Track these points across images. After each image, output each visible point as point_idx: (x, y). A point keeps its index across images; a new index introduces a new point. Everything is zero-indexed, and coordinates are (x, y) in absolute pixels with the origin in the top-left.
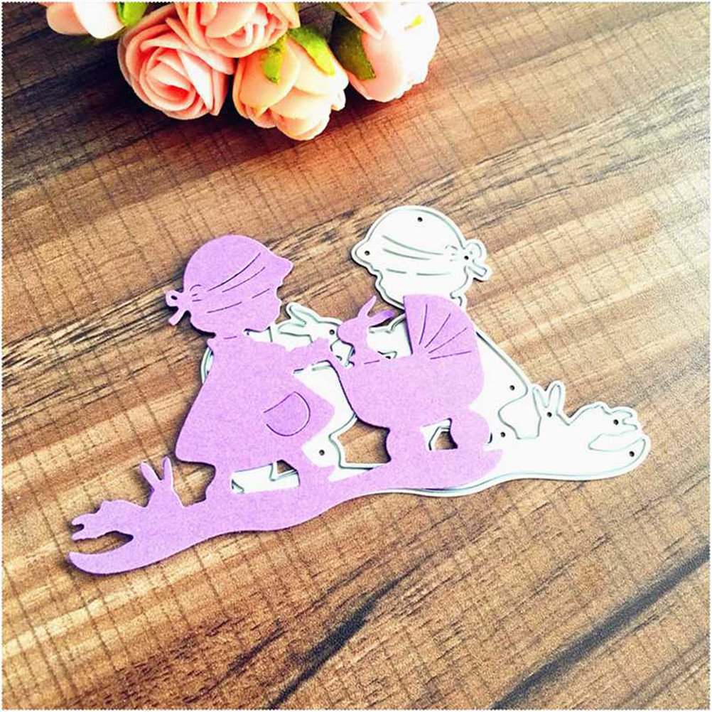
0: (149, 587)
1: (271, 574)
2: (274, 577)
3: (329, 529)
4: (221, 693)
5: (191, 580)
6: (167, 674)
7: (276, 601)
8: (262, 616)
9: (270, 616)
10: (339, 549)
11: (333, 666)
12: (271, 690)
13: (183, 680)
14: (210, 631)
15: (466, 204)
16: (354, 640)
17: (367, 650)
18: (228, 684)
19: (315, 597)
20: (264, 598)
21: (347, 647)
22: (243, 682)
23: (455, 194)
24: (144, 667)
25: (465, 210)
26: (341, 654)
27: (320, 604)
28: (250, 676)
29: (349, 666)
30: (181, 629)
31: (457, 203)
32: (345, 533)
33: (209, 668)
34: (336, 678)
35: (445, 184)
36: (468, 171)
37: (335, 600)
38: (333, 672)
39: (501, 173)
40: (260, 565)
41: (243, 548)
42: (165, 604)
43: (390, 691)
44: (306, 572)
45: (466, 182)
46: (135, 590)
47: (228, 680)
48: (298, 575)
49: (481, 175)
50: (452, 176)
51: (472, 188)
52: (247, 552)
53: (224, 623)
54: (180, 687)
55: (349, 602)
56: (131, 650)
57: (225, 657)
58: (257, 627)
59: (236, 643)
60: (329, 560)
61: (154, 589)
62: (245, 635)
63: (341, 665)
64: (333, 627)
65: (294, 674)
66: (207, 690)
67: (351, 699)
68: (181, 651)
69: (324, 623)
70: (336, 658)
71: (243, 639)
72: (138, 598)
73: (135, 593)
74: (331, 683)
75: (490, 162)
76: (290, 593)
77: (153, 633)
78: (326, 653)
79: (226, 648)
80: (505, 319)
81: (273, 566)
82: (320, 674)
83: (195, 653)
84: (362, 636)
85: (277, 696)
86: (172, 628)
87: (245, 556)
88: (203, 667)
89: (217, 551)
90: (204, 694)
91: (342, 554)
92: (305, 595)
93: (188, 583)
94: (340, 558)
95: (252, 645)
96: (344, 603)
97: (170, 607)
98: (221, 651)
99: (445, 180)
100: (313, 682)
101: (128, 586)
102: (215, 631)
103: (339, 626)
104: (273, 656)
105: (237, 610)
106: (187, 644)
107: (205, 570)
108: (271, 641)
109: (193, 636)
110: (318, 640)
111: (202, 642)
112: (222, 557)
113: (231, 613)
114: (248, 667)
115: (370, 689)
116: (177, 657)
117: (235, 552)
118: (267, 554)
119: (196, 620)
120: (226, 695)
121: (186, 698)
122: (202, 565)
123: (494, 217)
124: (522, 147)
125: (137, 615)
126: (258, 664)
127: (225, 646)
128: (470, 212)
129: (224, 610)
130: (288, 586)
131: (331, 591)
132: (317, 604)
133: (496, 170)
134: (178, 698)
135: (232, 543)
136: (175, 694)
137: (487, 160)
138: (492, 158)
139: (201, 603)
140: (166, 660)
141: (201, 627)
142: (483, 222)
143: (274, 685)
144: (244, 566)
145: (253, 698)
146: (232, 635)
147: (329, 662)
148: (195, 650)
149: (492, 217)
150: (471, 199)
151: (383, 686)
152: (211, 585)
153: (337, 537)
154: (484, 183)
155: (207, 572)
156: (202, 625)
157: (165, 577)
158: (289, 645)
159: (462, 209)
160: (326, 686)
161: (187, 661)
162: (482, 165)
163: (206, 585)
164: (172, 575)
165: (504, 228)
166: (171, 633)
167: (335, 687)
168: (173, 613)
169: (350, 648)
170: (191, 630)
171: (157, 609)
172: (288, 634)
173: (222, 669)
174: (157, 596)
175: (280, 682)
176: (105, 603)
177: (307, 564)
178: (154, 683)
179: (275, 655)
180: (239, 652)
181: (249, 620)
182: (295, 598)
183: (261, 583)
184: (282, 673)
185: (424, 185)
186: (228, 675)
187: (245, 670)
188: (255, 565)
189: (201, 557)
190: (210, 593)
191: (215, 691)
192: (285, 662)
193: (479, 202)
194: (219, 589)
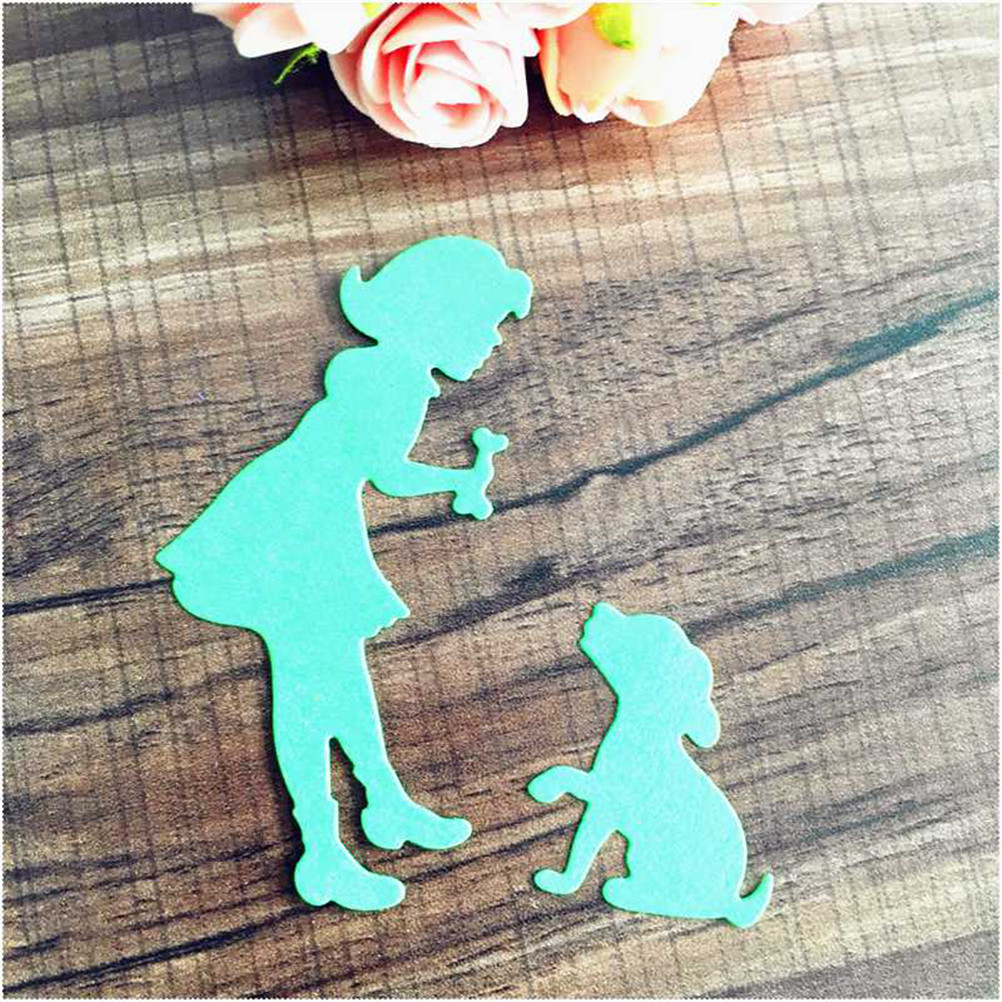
0: (654, 192)
1: (824, 228)
2: (826, 234)
3: (921, 194)
4: (718, 358)
5: (712, 201)
6: (650, 308)
7: (821, 265)
8: (797, 278)
9: (808, 281)
10: (929, 226)
11: (878, 373)
12: (784, 375)
13: (671, 323)
14: (721, 274)
16: (917, 349)
17: (931, 368)
18: (728, 348)
19: (878, 278)
20: (806, 256)
21: (903, 356)
22: (750, 352)
24: (624, 290)
26: (894, 362)
27: (882, 288)
28: (761, 348)
29: (900, 380)
30: (683, 260)
32: (942, 206)
33: (709, 320)
34: (879, 391)
37: (906, 289)
38: (876, 381)
40: (813, 210)
41: (794, 182)
42: (670, 220)
43: (948, 432)
44: (874, 241)
46: (635, 189)
47: (730, 344)
48: (861, 242)
52: (798, 189)
53: (742, 271)
54: (664, 331)
55: (923, 300)
56: (611, 263)
57: (732, 314)
58: (785, 290)
59: (751, 300)
60: (911, 235)
61: (660, 196)
62: (767, 294)
63: (889, 375)
64: (891, 325)
65: (823, 366)
66: (699, 347)
67: (891, 423)
68: (677, 286)
69: (880, 315)
70: (884, 365)
71: (764, 299)
72: (635, 200)
73: (634, 193)
74: (868, 393)
76: (843, 262)
77: (646, 251)
78: (872, 353)
79: (737, 302)
81: (829, 219)
82: (857, 377)
83: (691, 295)
84: (929, 349)
85: (791, 384)
86: (673, 254)
87: (794, 193)
88: (701, 317)
89: (758, 175)
90: (694, 351)
91: (932, 234)
92: (863, 271)
93: (708, 202)
94: (927, 238)
95: (775, 310)
96: (916, 299)
97: (675, 226)
98: (730, 303)
100: (844, 383)
101: (627, 181)
102: (730, 276)
103: (900, 325)
104: (798, 333)
105: (764, 259)
106: (686, 281)
107: (734, 193)
108: (802, 313)
109: (698, 273)
110: (865, 334)
111: (709, 284)
112: (762, 184)
113: (756, 261)
114: (760, 336)
115: (922, 419)
116: (670, 293)
117: (782, 183)
118: (825, 200)
119: (706, 253)
120: (723, 362)
121: (669, 347)
122: (732, 186)
125: (629, 221)
126: (776, 338)
129: (747, 254)
130: (843, 252)
131: (903, 275)
132: (878, 288)
134: (659, 343)
135: (780, 171)
136: (655, 337)
139: (719, 234)
140: (654, 292)
141: (710, 265)
143: (791, 370)
144: (790, 205)
145: (758, 376)
146: (749, 288)
147: (874, 367)
148: (696, 291)
151: (941, 420)
152: (737, 216)
153: (930, 209)
155: (737, 197)
156: (713, 263)
157: (677, 186)
158: (824, 327)
160: (862, 394)
161: (682, 301)
163: (730, 214)
164: (689, 186)
166: (669, 259)
167: (873, 400)
168: (678, 235)
169: (908, 358)
170: (696, 263)
171: (658, 223)
172: (827, 313)
173: (724, 327)
174: (663, 207)
175: (800, 369)
176: (591, 193)
177: (878, 231)
178: (631, 314)
179: (803, 332)
180: (755, 313)
181: (779, 278)
182: (850, 270)
183: (808, 235)
184: (805, 360)
186: (732, 337)
187: (755, 340)
188: (804, 210)
189: (733, 175)
190: (734, 225)
191: (710, 352)
192: (813, 346)
194: (746, 224)
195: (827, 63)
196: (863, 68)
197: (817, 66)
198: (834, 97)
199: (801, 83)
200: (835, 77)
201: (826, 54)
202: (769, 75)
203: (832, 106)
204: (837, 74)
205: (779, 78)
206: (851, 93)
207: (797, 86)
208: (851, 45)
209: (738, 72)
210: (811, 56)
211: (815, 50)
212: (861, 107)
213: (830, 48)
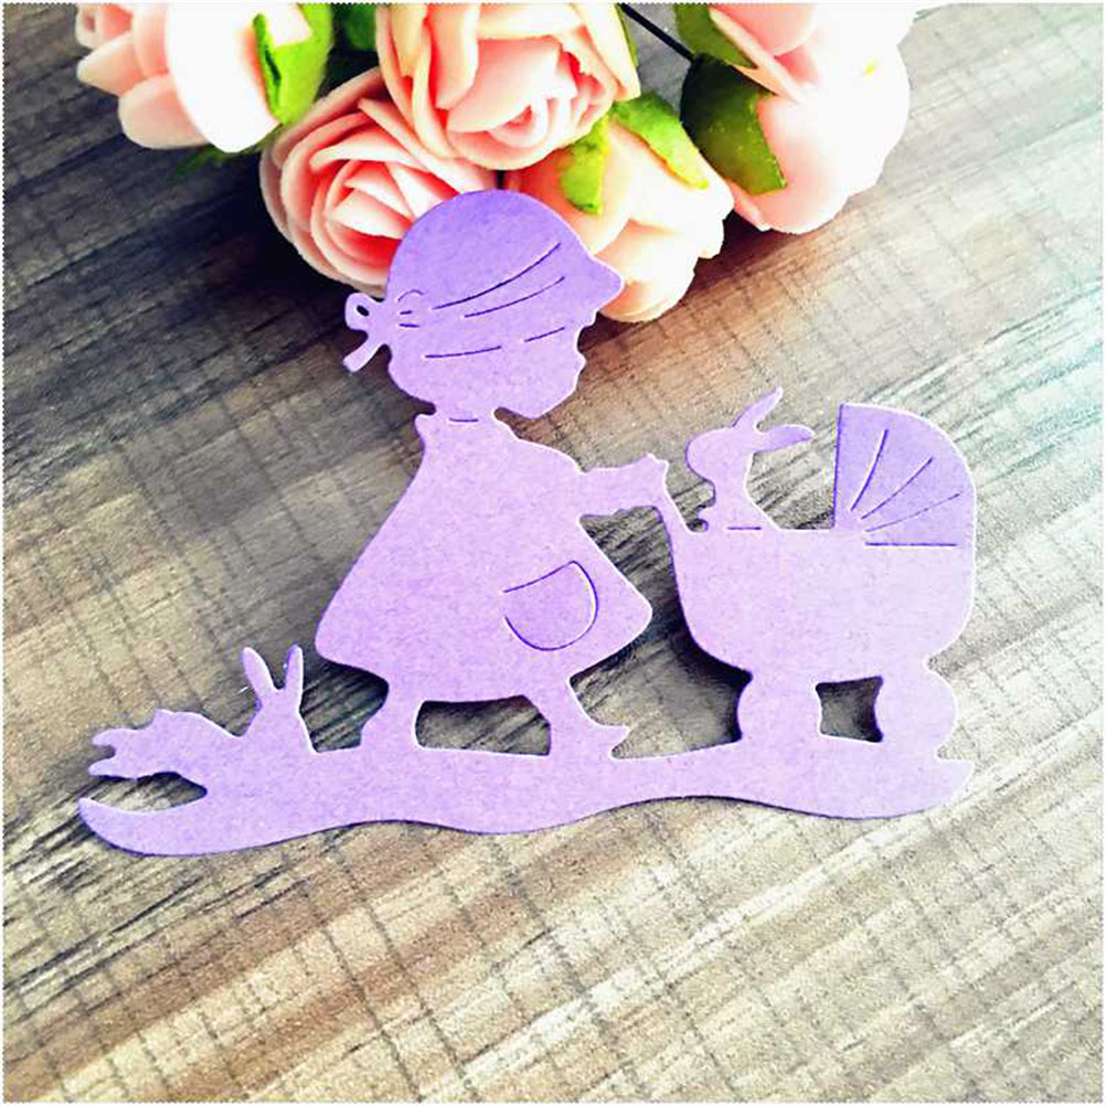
25: (977, 437)
36: (972, 356)
45: (971, 380)
49: (1000, 362)
50: (941, 370)
75: (1014, 335)
99: (927, 379)
123: (1038, 448)
124: (1073, 301)
137: (1007, 331)
138: (1015, 327)
142: (1016, 459)
150: (986, 414)
154: (1007, 380)
159: (970, 435)
162: (999, 343)
193: (1003, 417)
195: (585, 1016)
205: (527, 1067)
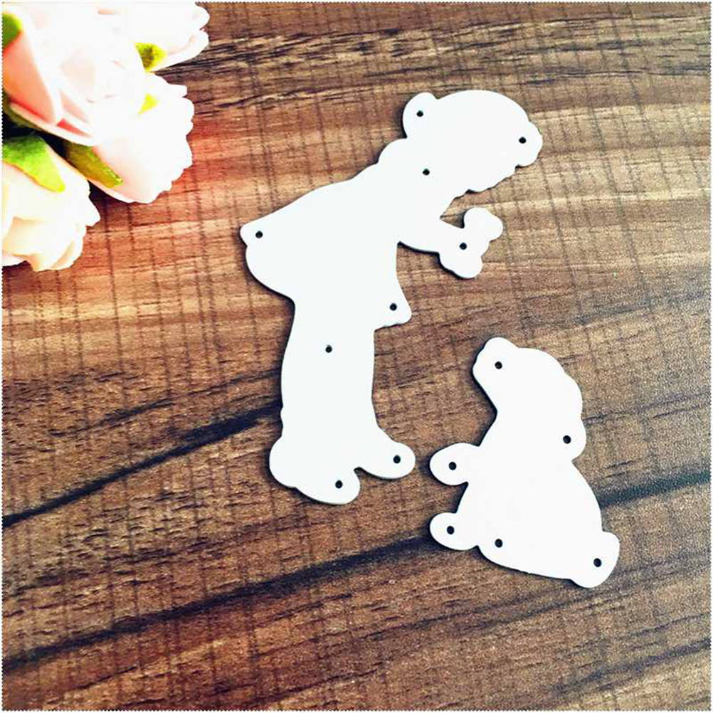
0: (58, 316)
1: (181, 345)
2: (181, 349)
3: (254, 323)
4: (88, 438)
5: (100, 323)
6: (42, 401)
7: (175, 372)
8: (155, 380)
9: (164, 383)
10: (257, 346)
11: (209, 453)
12: (137, 453)
13: (57, 412)
14: (100, 377)
15: (520, 57)
16: (239, 436)
17: (249, 451)
18: (98, 431)
19: (215, 382)
20: (164, 364)
21: (228, 441)
22: (114, 436)
23: (512, 44)
24: (24, 387)
26: (222, 445)
27: (218, 390)
28: (123, 432)
29: (225, 459)
30: (73, 364)
31: (511, 53)
32: (268, 332)
33: (86, 410)
34: (207, 467)
35: (505, 31)
37: (236, 391)
38: (206, 459)
39: (571, 37)
40: (173, 333)
41: (163, 312)
42: (67, 336)
43: (257, 499)
44: (216, 355)
46: (44, 313)
47: (99, 428)
48: (206, 356)
51: (533, 43)
52: (164, 317)
53: (116, 374)
54: (51, 418)
55: (248, 399)
56: (18, 366)
57: (104, 406)
58: (146, 389)
59: (120, 396)
60: (244, 352)
61: (62, 319)
62: (132, 392)
63: (216, 455)
64: (222, 417)
65: (167, 447)
66: (75, 430)
67: (213, 491)
68: (65, 385)
69: (215, 410)
70: (214, 447)
71: (129, 395)
72: (43, 321)
73: (43, 316)
74: (199, 468)
76: (192, 370)
77: (45, 358)
78: (206, 438)
79: (109, 398)
80: (518, 180)
81: (185, 338)
82: (192, 456)
83: (76, 391)
84: (249, 436)
85: (141, 460)
86: (65, 360)
87: (161, 319)
88: (80, 408)
89: (136, 306)
90: (71, 433)
91: (259, 351)
92: (205, 377)
93: (97, 325)
94: (255, 354)
95: (136, 404)
96: (243, 398)
97: (70, 340)
98: (103, 398)
100: (182, 460)
101: (38, 307)
102: (105, 378)
103: (228, 417)
104: (152, 422)
105: (133, 366)
106: (73, 381)
107: (117, 318)
108: (156, 407)
109: (83, 376)
110: (202, 424)
111: (89, 383)
112: (138, 312)
113: (127, 367)
114: (123, 423)
115: (236, 490)
116: (59, 389)
117: (154, 312)
118: (183, 326)
119: (91, 361)
120: (92, 442)
121: (52, 430)
122: (116, 313)
125: (37, 337)
126: (135, 424)
127: (110, 395)
128: (522, 66)
129: (121, 362)
130: (193, 362)
131: (235, 381)
132: (215, 390)
133: (566, 33)
134: (45, 427)
135: (153, 303)
136: (43, 422)
139: (102, 347)
140: (47, 388)
141: (92, 370)
143: (143, 449)
144: (157, 329)
145: (117, 454)
146: (119, 388)
147: (206, 449)
148: (79, 388)
149: (544, 77)
151: (252, 490)
152: (117, 334)
153: (260, 333)
155: (120, 320)
156: (95, 368)
157: (76, 312)
158: (171, 418)
160: (194, 469)
161: (67, 396)
163: (112, 334)
164: (84, 312)
165: (553, 92)
166: (62, 365)
167: (202, 474)
168: (71, 347)
169: (232, 443)
170: (82, 369)
171: (58, 338)
172: (175, 408)
173: (98, 415)
174: (63, 327)
175: (150, 449)
176: (11, 315)
177: (220, 348)
178: (27, 405)
179: (155, 422)
180: (120, 406)
181: (142, 380)
182: (195, 376)
183: (167, 350)
184: (155, 441)
185: (483, 26)
186: (101, 423)
187: (120, 425)
188: (168, 331)
189: (119, 305)
190: (114, 342)
191: (83, 434)
192: (161, 432)
194: (124, 340)
196: (222, 233)
197: (188, 231)
198: (199, 252)
199: (176, 242)
200: (201, 239)
201: (196, 223)
202: (154, 236)
203: (197, 259)
204: (203, 236)
206: (211, 251)
207: (173, 244)
208: (215, 218)
209: (132, 234)
210: (185, 224)
211: (189, 220)
212: (217, 261)
213: (200, 219)
